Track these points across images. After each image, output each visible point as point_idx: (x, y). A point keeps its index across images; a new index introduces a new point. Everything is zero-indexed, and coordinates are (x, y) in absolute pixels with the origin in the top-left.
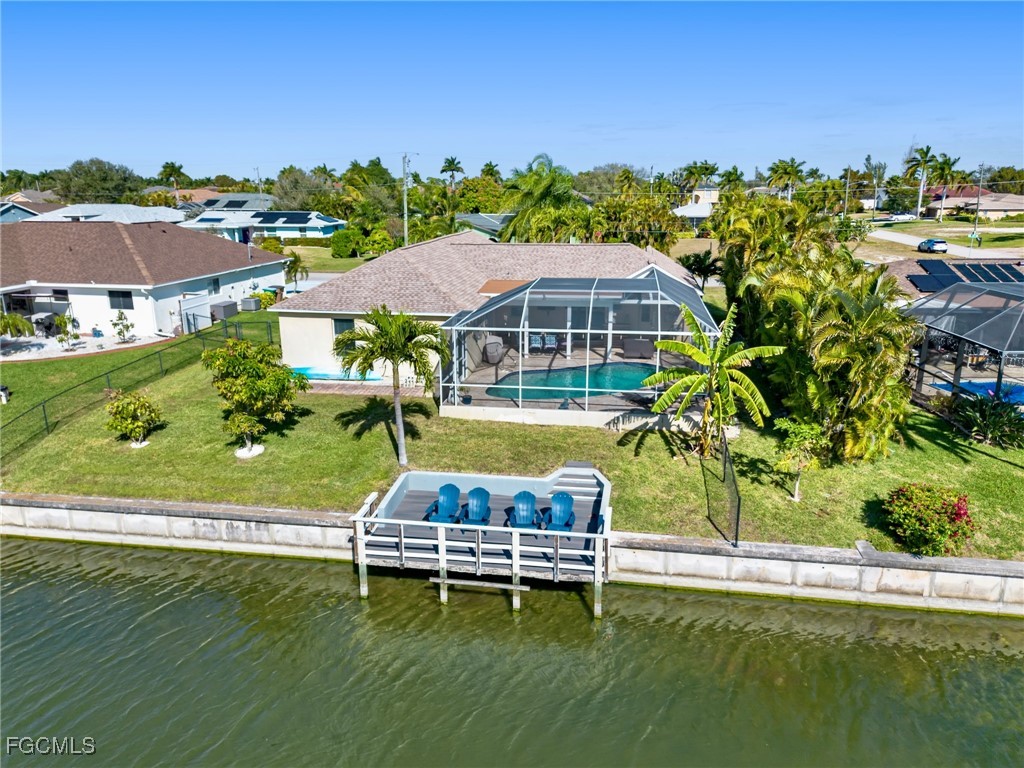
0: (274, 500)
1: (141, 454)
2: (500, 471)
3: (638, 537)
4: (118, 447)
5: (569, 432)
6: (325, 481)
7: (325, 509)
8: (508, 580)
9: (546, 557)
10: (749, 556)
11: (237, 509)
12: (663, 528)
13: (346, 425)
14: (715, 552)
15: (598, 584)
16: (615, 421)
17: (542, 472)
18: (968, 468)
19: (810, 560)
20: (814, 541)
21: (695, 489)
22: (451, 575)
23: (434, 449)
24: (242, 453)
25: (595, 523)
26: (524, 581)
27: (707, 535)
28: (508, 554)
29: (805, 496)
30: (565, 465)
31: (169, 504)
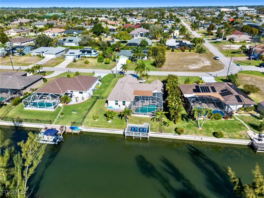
0: (115, 128)
1: (98, 122)
2: (138, 124)
3: (152, 132)
4: (94, 121)
5: (146, 118)
6: (119, 125)
7: (120, 129)
8: (140, 137)
9: (144, 135)
10: (163, 134)
11: (111, 129)
12: (155, 131)
13: (119, 117)
14: (160, 134)
15: (148, 138)
16: (151, 117)
17: (143, 124)
18: (188, 123)
19: (168, 135)
20: (169, 133)
21: (159, 127)
22: (134, 137)
23: (130, 121)
24: (109, 121)
25: (148, 131)
26: (141, 137)
27: (159, 132)
28: (140, 135)
29: (170, 128)
30: (145, 123)
31: (104, 128)
